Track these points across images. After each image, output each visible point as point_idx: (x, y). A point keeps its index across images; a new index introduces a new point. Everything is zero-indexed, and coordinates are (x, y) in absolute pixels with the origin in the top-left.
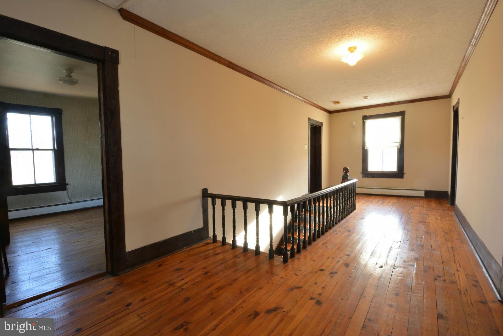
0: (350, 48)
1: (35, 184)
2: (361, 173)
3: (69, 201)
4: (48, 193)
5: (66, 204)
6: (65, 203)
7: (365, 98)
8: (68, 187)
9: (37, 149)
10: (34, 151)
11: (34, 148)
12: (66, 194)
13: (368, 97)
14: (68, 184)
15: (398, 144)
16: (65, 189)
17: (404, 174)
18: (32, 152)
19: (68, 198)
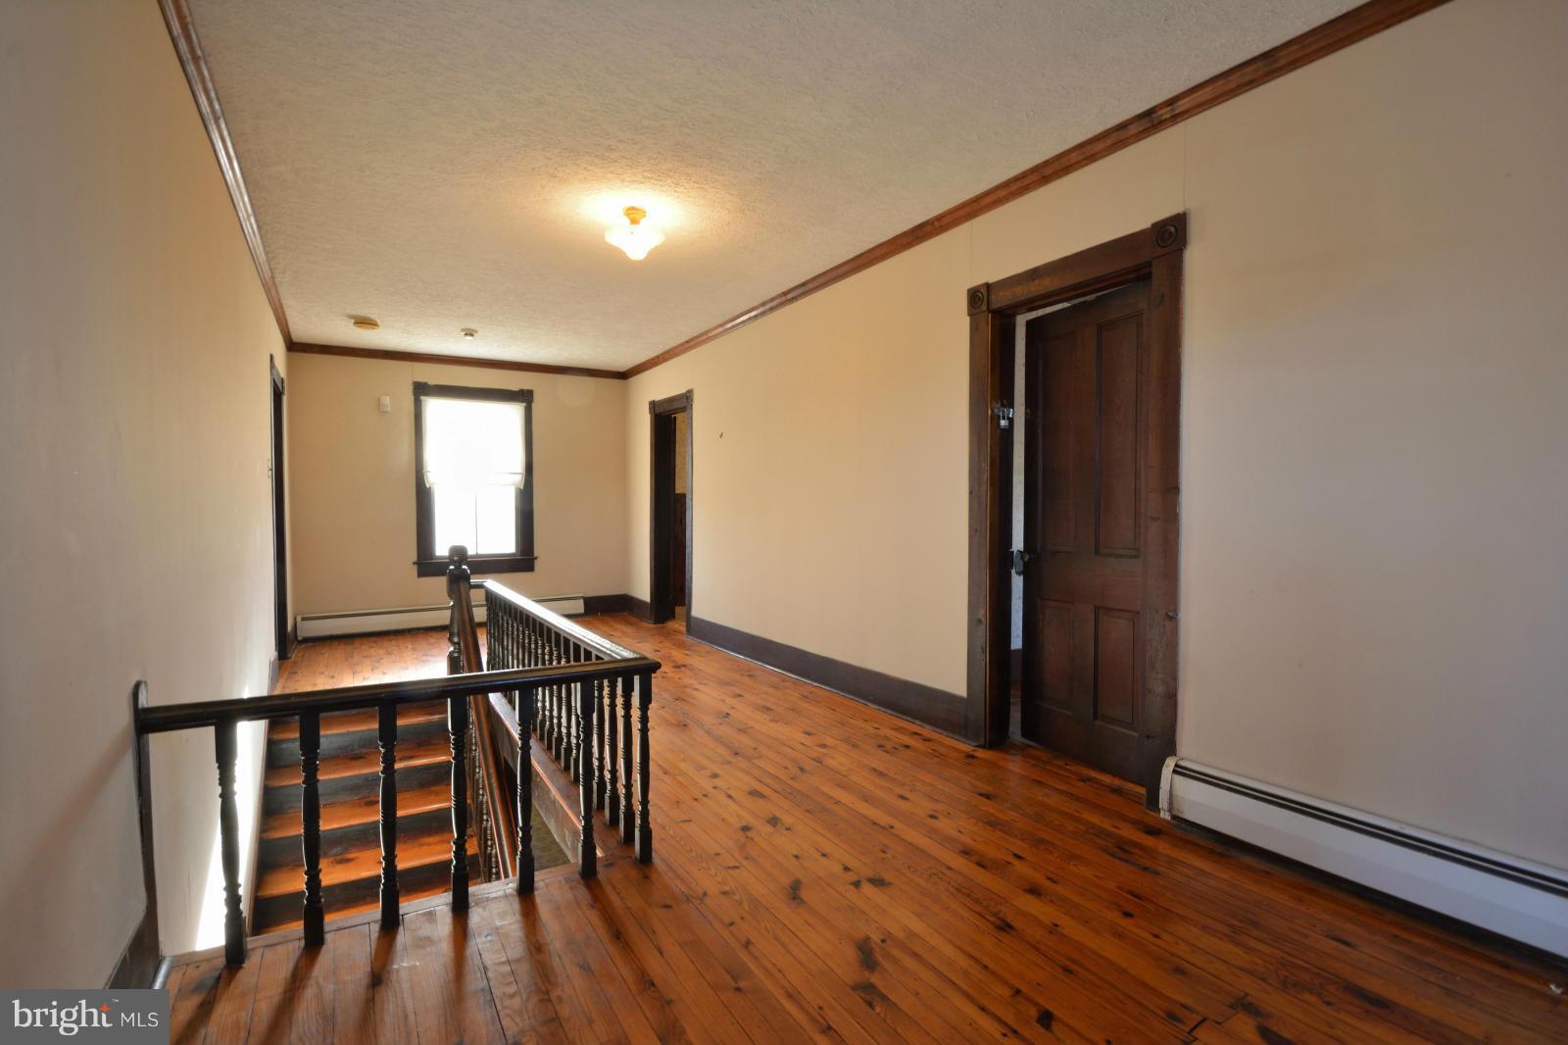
0: (633, 208)
2: (414, 563)
7: (466, 334)
13: (476, 332)
15: (518, 479)
17: (536, 558)
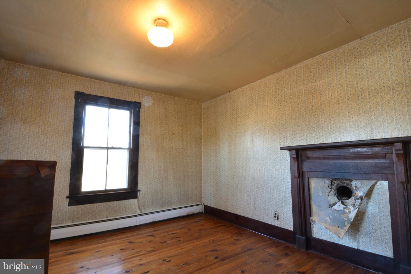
1: (106, 191)
3: (139, 213)
4: (118, 202)
5: (136, 216)
6: (134, 215)
8: (139, 194)
9: (113, 148)
10: (109, 150)
11: (109, 146)
12: (137, 203)
14: (139, 191)
16: (136, 197)
18: (107, 150)
19: (138, 209)
